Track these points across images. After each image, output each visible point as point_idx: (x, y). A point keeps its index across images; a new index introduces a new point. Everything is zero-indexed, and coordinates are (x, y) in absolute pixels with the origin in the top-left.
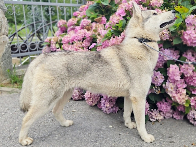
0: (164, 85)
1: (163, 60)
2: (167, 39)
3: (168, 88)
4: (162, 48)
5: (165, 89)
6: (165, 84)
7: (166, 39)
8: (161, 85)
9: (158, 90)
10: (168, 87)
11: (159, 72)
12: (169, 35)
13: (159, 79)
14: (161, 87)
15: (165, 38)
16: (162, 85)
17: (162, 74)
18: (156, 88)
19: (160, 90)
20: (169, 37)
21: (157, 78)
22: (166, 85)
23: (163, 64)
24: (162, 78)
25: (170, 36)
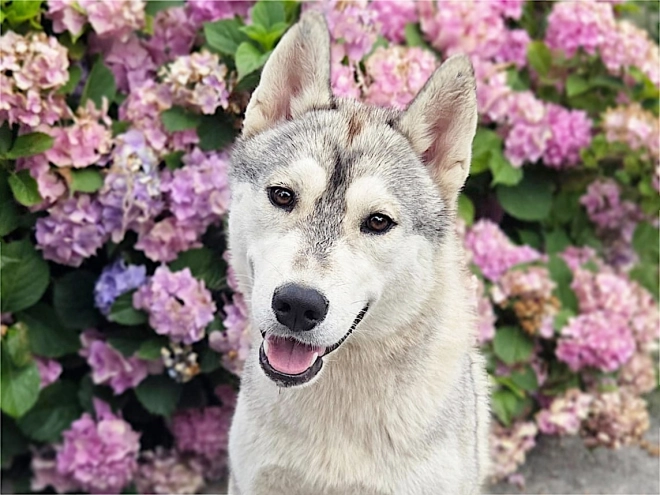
0: (215, 336)
1: (204, 214)
2: (220, 109)
3: (235, 347)
4: (197, 151)
5: (219, 355)
6: (223, 329)
7: (216, 105)
8: (202, 335)
9: (188, 364)
10: (238, 341)
11: (187, 272)
12: (227, 88)
13: (195, 311)
14: (201, 347)
15: (209, 102)
16: (207, 337)
17: (203, 283)
18: (178, 351)
19: (198, 360)
20: (227, 95)
21: (182, 302)
22: (225, 335)
23: (204, 231)
24: (204, 301)
25: (231, 89)
